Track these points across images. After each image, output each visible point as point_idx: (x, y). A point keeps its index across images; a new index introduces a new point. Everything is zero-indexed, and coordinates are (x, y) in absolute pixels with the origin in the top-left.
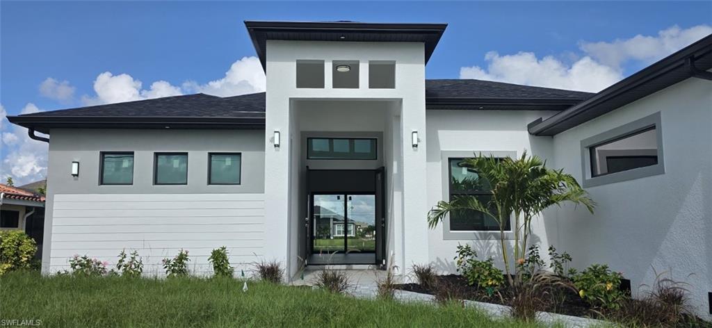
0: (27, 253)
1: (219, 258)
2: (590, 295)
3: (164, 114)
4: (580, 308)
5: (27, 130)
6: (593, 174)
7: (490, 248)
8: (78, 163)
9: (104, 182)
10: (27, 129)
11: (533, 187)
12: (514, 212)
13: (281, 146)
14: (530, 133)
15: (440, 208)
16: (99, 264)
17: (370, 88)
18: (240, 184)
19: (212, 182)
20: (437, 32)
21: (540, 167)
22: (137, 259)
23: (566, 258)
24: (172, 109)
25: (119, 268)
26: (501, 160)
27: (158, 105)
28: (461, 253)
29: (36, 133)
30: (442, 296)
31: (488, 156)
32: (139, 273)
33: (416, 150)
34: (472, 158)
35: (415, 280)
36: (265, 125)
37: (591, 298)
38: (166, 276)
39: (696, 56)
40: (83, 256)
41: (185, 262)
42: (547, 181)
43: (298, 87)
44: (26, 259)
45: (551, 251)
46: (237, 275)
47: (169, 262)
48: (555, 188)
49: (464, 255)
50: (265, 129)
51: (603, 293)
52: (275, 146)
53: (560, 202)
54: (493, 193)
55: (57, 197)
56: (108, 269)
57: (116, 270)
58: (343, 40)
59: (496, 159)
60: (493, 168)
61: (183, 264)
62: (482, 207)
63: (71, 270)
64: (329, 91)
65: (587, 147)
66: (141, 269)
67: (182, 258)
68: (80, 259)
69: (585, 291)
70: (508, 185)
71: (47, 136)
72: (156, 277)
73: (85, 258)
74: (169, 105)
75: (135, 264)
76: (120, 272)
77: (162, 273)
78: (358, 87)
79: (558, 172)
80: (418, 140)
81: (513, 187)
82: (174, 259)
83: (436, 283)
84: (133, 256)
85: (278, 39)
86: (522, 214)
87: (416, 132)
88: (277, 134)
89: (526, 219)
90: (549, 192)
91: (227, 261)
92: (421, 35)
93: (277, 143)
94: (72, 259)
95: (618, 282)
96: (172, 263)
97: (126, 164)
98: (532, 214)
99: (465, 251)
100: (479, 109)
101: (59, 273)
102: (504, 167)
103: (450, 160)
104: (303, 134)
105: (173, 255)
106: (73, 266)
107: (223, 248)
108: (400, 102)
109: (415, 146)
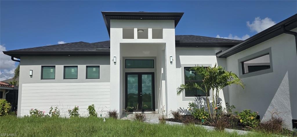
0: (7, 109)
1: (91, 109)
2: (244, 121)
3: (68, 50)
4: (241, 127)
6: (243, 73)
7: (201, 103)
8: (32, 70)
9: (43, 78)
10: (11, 57)
11: (219, 78)
12: (212, 89)
13: (116, 63)
14: (217, 57)
15: (182, 87)
16: (41, 112)
17: (152, 38)
18: (99, 78)
19: (88, 78)
20: (179, 16)
21: (222, 71)
22: (58, 110)
23: (233, 107)
24: (70, 48)
25: (50, 113)
26: (206, 67)
27: (64, 46)
28: (190, 106)
29: (15, 59)
30: (186, 122)
31: (201, 66)
32: (58, 116)
33: (172, 64)
34: (195, 67)
35: (172, 117)
36: (110, 54)
37: (245, 122)
38: (69, 117)
39: (286, 25)
40: (35, 109)
41: (77, 111)
42: (225, 76)
43: (123, 38)
44: (7, 111)
45: (227, 104)
46: (99, 116)
47: (71, 111)
48: (228, 79)
49: (191, 107)
50: (110, 56)
51: (250, 120)
52: (114, 62)
53: (231, 84)
54: (203, 81)
55: (24, 85)
56: (45, 114)
57: (49, 114)
58: (141, 19)
59: (204, 67)
60: (203, 71)
61: (76, 112)
62: (199, 87)
63: (29, 115)
64: (136, 40)
65: (241, 62)
66: (59, 114)
67: (76, 109)
68: (33, 110)
69: (243, 120)
70: (209, 78)
71: (19, 60)
72: (66, 117)
73: (36, 110)
74: (69, 46)
75: (56, 112)
76: (51, 115)
77: (68, 116)
78: (148, 38)
79: (230, 72)
80: (173, 60)
81: (212, 78)
82: (73, 110)
83: (181, 118)
84: (56, 109)
85: (115, 19)
86: (215, 89)
87: (172, 56)
88: (115, 58)
89: (217, 91)
90: (226, 80)
91: (94, 110)
92: (173, 17)
93: (115, 61)
94: (30, 110)
95: (256, 116)
96: (72, 111)
97: (52, 70)
98: (219, 89)
99: (192, 105)
100: (196, 47)
101: (25, 116)
102: (207, 70)
103: (185, 68)
104: (123, 58)
105: (72, 108)
106: (31, 113)
107: (93, 105)
108: (164, 44)
109: (171, 62)
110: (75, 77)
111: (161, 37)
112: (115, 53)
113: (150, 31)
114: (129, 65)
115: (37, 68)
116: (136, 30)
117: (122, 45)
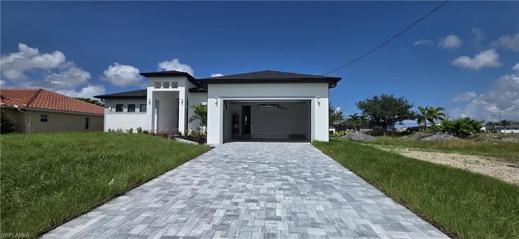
1: (140, 130)
13: (151, 103)
17: (172, 88)
19: (141, 111)
43: (154, 88)
55: (106, 115)
64: (162, 89)
78: (169, 88)
85: (150, 76)
87: (182, 99)
88: (149, 100)
107: (140, 127)
108: (178, 92)
110: (134, 111)
111: (177, 88)
113: (171, 83)
116: (162, 82)
117: (153, 92)
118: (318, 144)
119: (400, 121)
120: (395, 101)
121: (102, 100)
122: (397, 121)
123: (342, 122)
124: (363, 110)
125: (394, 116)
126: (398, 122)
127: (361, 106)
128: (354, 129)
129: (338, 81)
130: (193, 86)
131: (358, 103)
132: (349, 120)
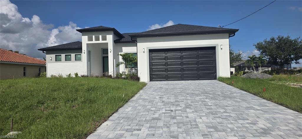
1: (76, 75)
5: (42, 51)
8: (51, 57)
9: (56, 61)
17: (102, 41)
19: (76, 60)
24: (68, 46)
29: (44, 52)
40: (53, 75)
41: (70, 75)
43: (88, 41)
55: (48, 64)
57: (58, 77)
64: (94, 42)
66: (62, 76)
71: (46, 52)
77: (66, 77)
78: (100, 41)
82: (68, 75)
84: (61, 74)
87: (111, 49)
93: (84, 52)
94: (51, 75)
97: (60, 57)
104: (102, 48)
107: (77, 73)
108: (107, 44)
109: (111, 52)
110: (70, 60)
111: (106, 40)
112: (84, 48)
113: (100, 36)
114: (105, 52)
115: (53, 56)
116: (94, 36)
117: (87, 44)
118: (222, 80)
119: (296, 60)
120: (291, 41)
121: (43, 52)
122: (293, 60)
123: (241, 63)
124: (261, 51)
125: (290, 56)
126: (295, 61)
127: (259, 47)
128: (253, 69)
129: (236, 32)
130: (117, 38)
131: (256, 44)
132: (248, 61)
